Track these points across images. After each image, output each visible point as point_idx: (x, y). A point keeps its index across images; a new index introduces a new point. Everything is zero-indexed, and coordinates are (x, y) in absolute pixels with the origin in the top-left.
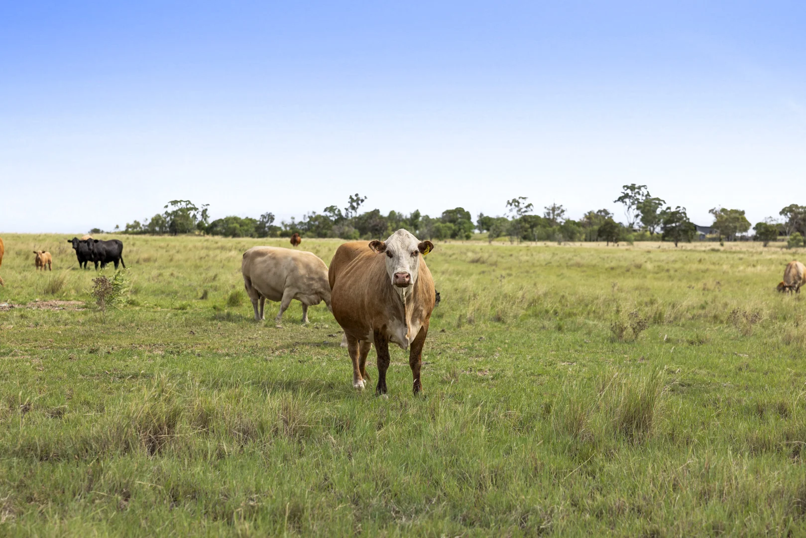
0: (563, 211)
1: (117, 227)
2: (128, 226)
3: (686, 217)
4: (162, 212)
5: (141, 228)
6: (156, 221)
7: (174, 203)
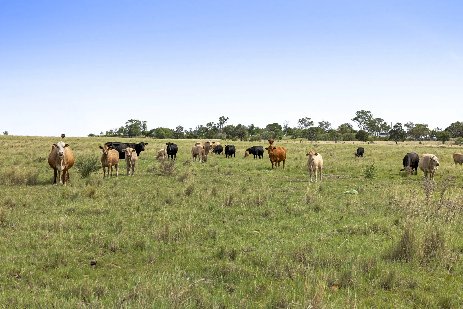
0: (328, 125)
1: (102, 133)
2: (107, 133)
3: (402, 128)
4: (124, 126)
5: (113, 133)
6: (121, 130)
7: (131, 121)
